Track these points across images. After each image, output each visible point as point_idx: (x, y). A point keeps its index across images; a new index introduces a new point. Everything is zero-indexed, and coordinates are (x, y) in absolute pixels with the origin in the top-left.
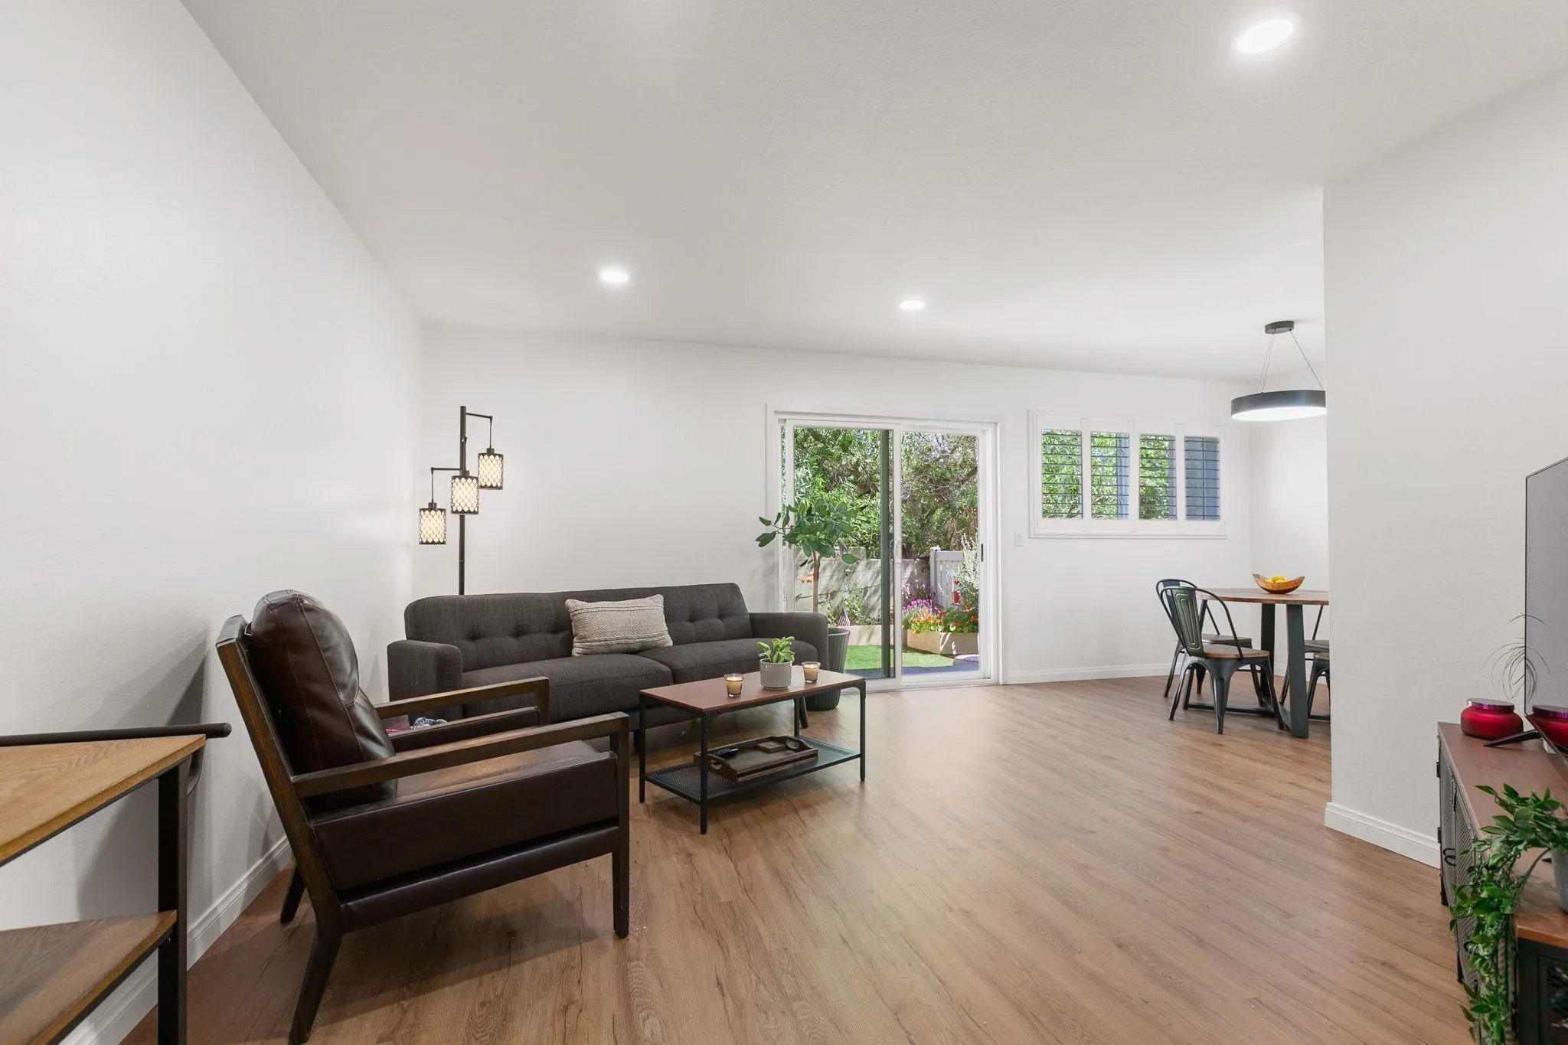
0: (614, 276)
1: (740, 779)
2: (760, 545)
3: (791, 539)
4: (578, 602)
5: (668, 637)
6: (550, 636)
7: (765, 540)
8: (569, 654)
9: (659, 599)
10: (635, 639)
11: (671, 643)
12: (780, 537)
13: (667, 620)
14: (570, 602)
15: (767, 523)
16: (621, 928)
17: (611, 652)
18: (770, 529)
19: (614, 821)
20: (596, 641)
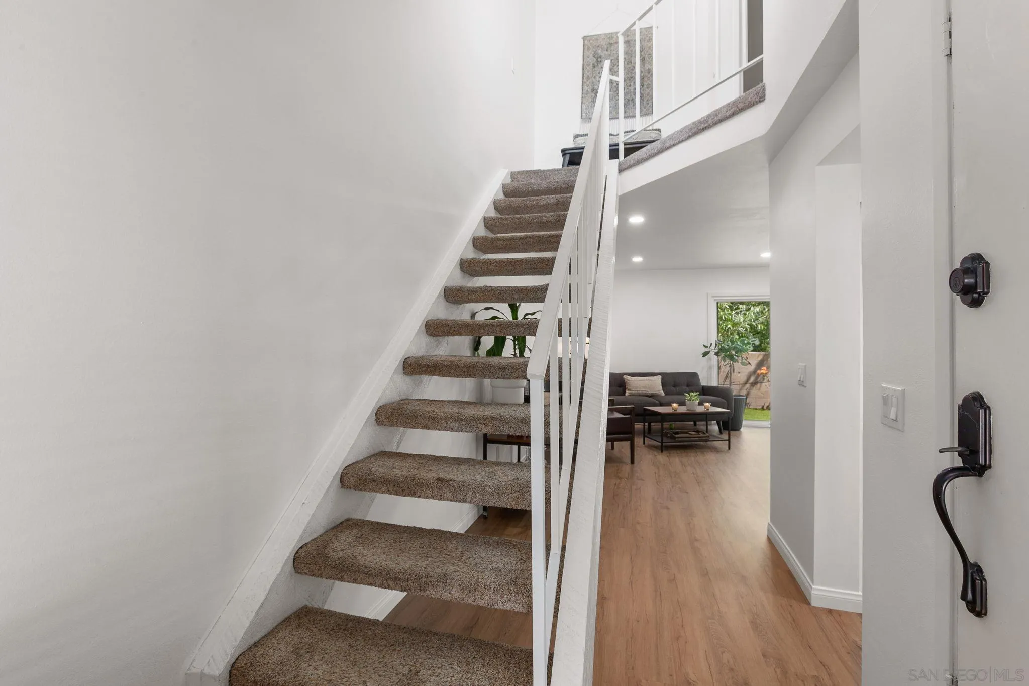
0: (637, 259)
1: (677, 439)
2: (703, 357)
3: (717, 354)
4: (628, 377)
5: (662, 392)
6: (618, 388)
7: (705, 354)
8: (624, 395)
9: (660, 377)
10: (649, 391)
11: (664, 394)
12: (712, 353)
13: (662, 386)
14: (625, 377)
15: (706, 347)
16: (632, 462)
17: (640, 395)
18: (707, 350)
19: (630, 433)
20: (634, 391)
